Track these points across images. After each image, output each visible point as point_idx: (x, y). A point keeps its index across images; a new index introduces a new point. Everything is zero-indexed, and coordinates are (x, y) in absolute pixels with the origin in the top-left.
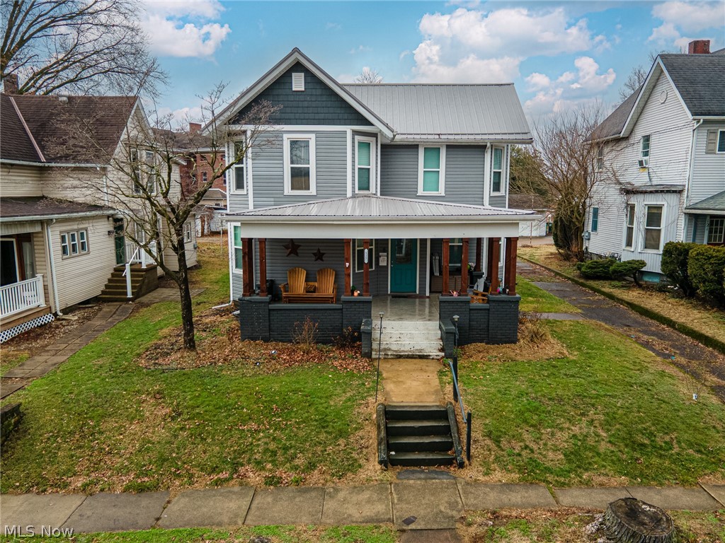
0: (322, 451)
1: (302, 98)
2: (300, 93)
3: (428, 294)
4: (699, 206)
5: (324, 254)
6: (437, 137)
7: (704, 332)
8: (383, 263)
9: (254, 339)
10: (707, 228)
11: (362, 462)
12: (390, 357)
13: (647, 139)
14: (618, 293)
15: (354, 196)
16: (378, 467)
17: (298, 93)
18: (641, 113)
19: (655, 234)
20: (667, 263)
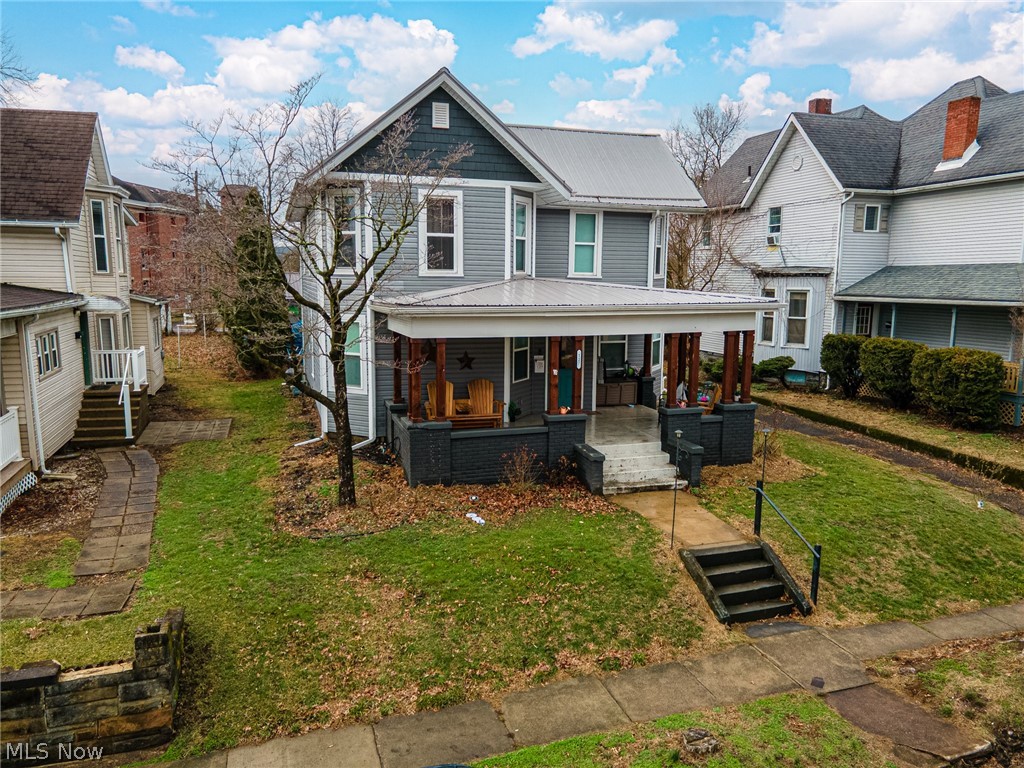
0: (645, 618)
1: (445, 139)
2: (443, 132)
3: (594, 409)
4: (851, 292)
5: (473, 359)
6: (596, 200)
7: (903, 435)
8: (539, 369)
9: (429, 482)
10: (855, 317)
11: (699, 623)
12: (623, 492)
13: (776, 212)
14: (771, 396)
15: (513, 278)
16: (722, 627)
17: (440, 132)
18: (766, 180)
19: (799, 325)
20: (830, 359)
